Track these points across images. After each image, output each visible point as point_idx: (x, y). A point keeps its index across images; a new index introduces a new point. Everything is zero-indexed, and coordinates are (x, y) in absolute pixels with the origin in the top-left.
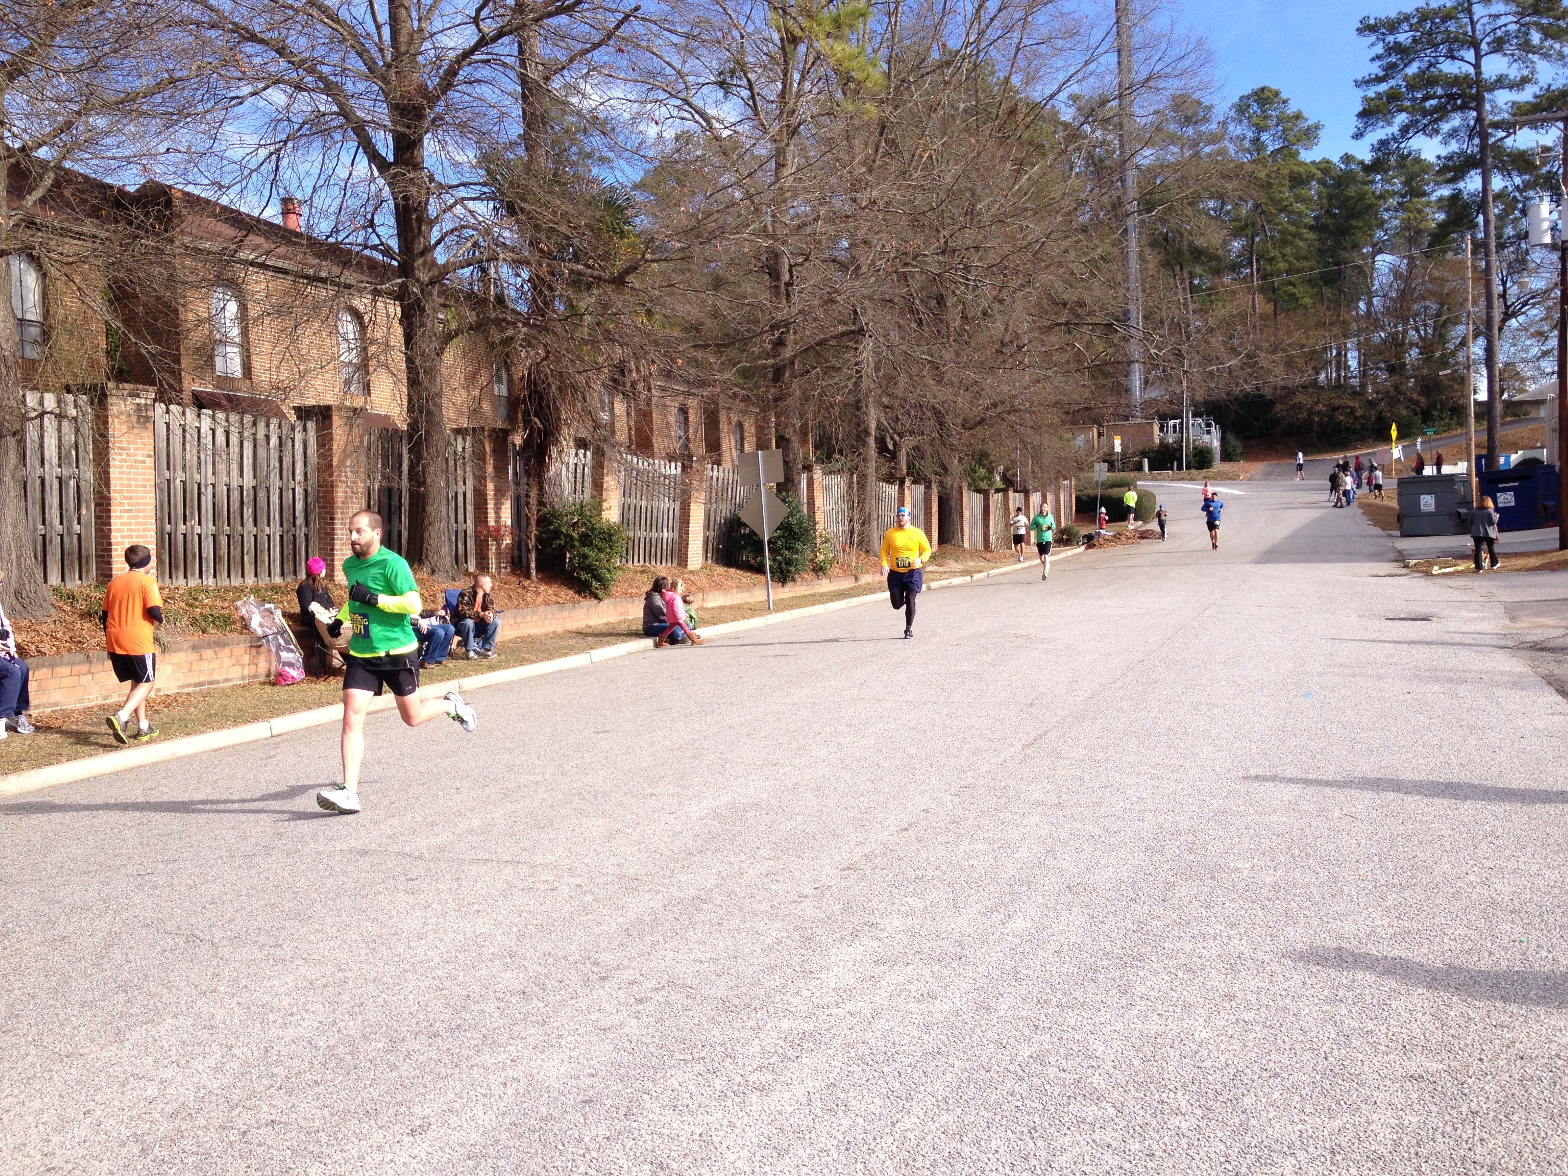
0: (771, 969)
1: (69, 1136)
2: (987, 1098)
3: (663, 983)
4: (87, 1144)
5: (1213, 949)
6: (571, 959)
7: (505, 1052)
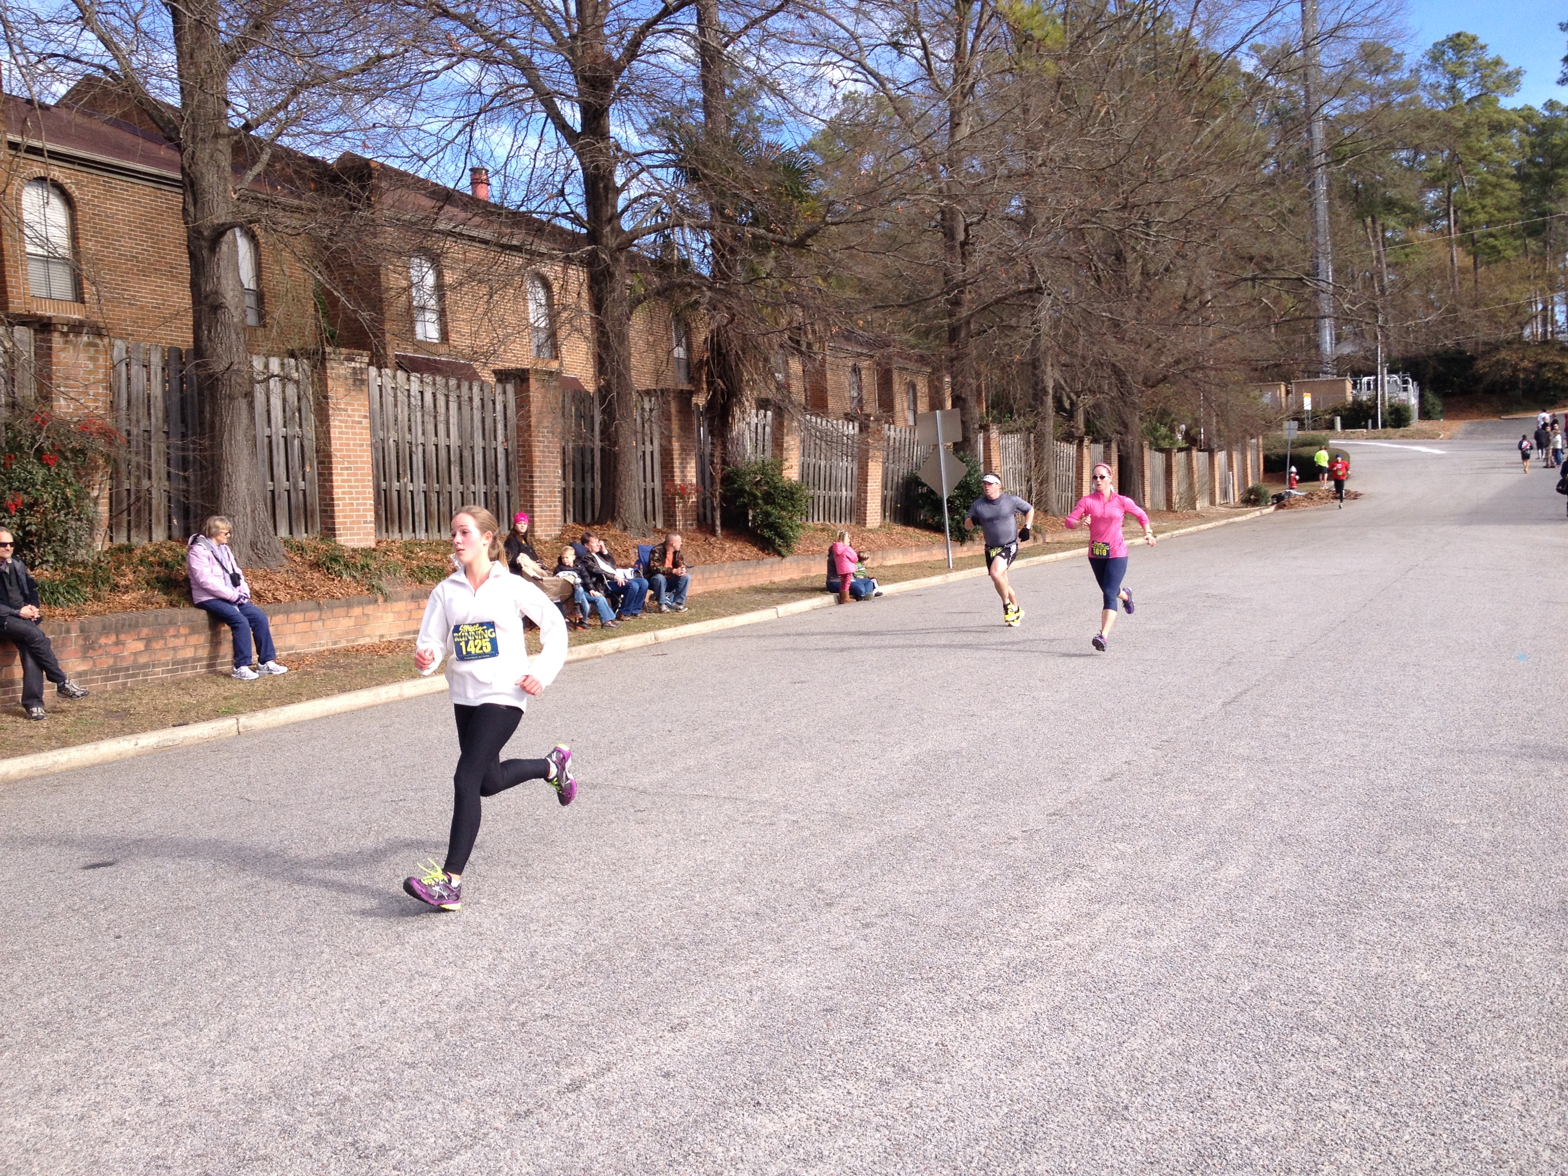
2: (1210, 1025)
3: (886, 910)
4: (388, 1028)
5: (1431, 899)
7: (746, 964)
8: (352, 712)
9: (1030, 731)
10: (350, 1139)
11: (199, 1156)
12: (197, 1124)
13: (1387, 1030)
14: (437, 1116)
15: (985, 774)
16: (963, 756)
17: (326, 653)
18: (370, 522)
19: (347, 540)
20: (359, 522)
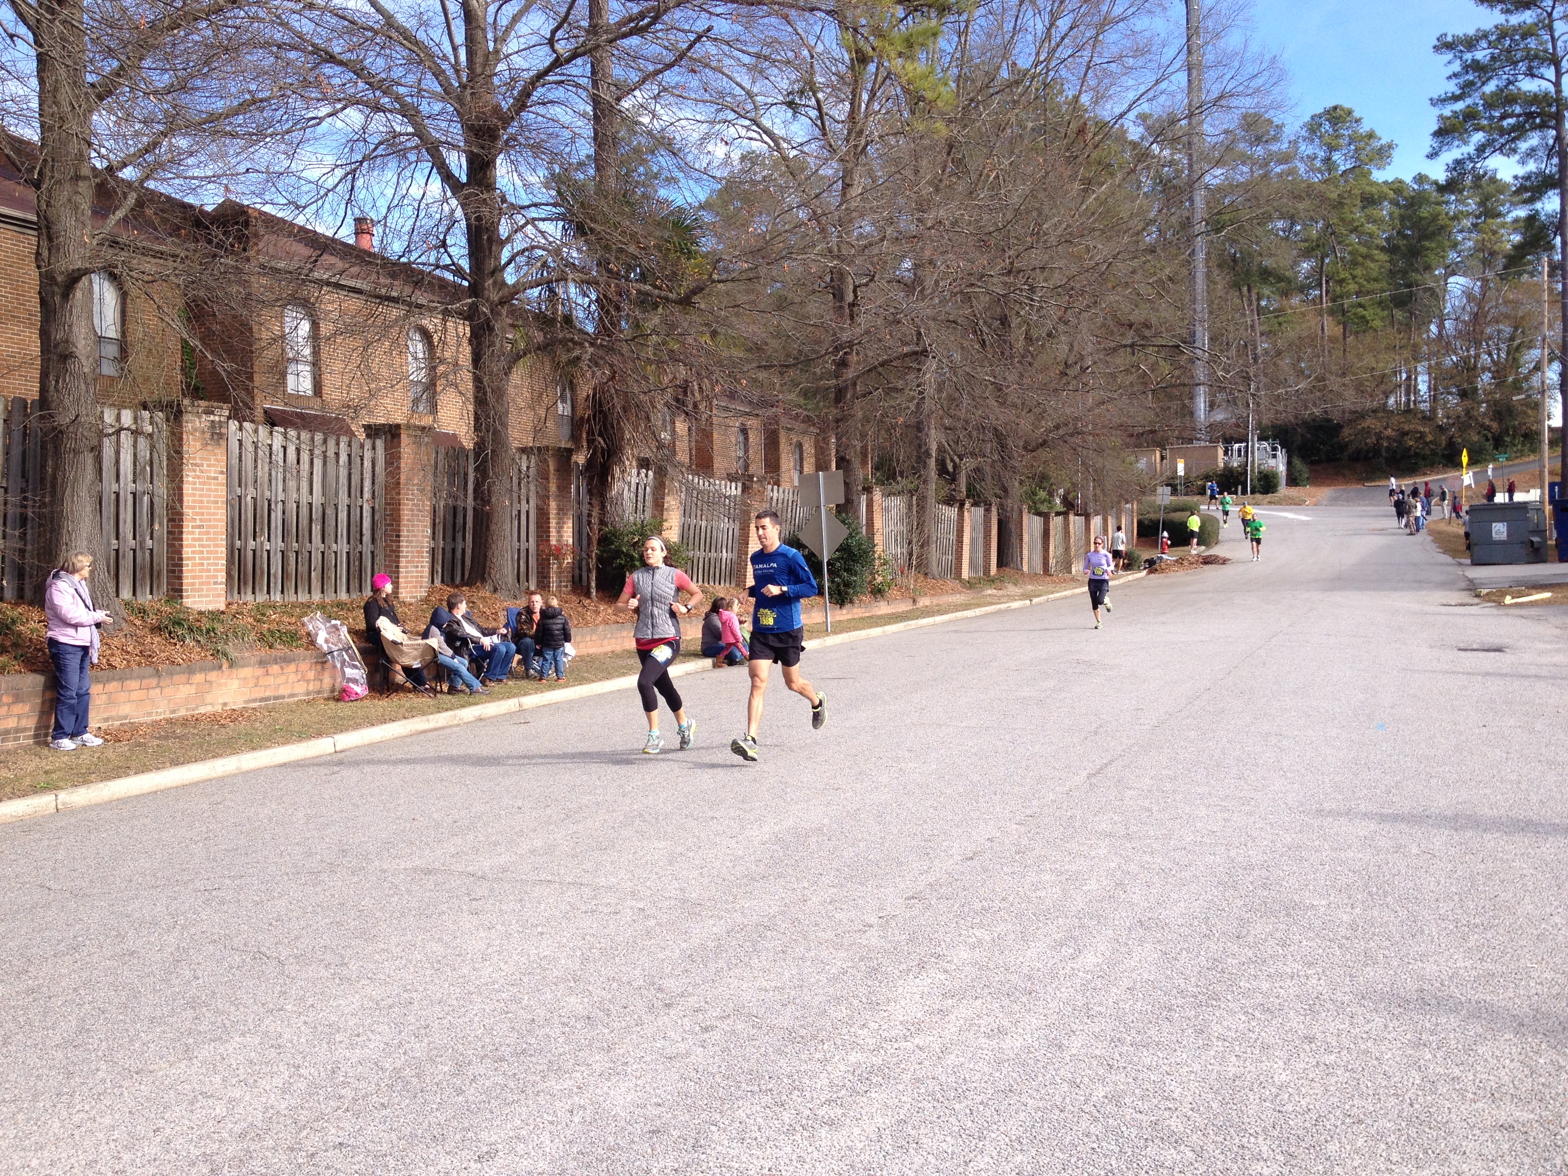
0: (838, 1000)
1: (139, 1154)
2: (1062, 1139)
3: (728, 1011)
4: (158, 1163)
6: (635, 984)
7: (571, 1078)
9: (894, 805)
15: (845, 853)
16: (824, 834)
18: (221, 583)
19: (195, 602)
20: (208, 583)
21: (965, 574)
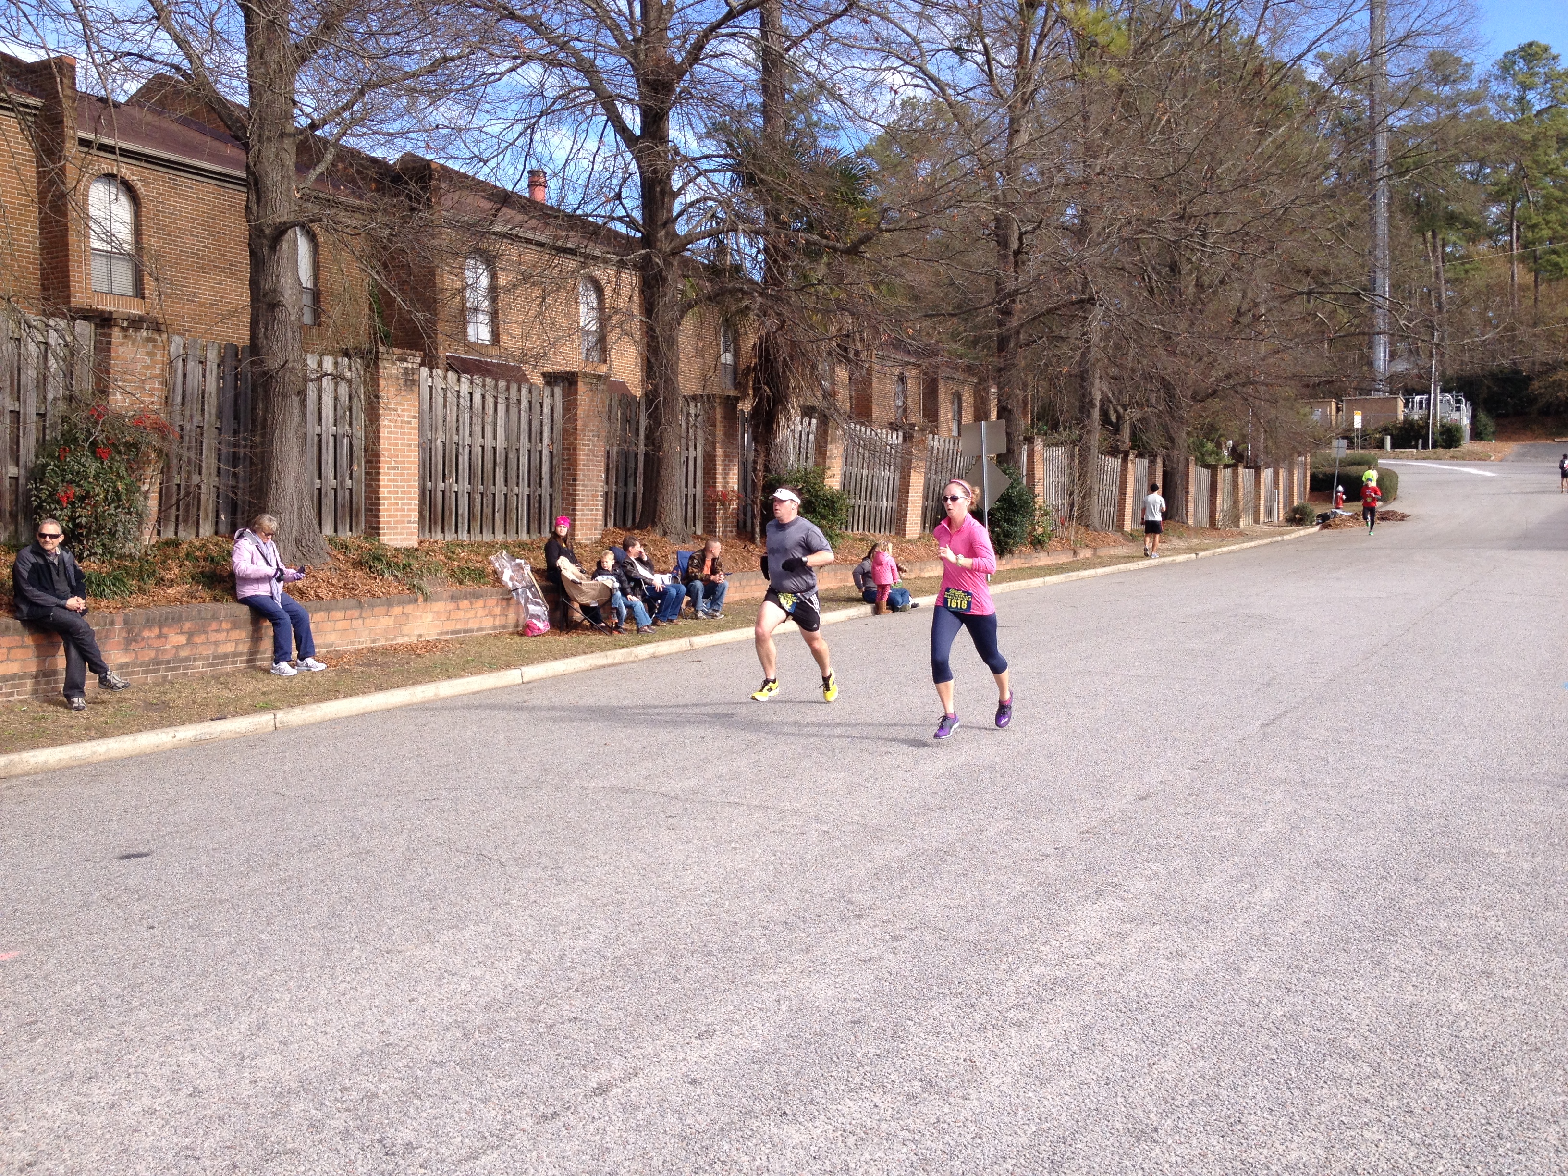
3: (916, 923)
5: (1468, 928)
6: (826, 897)
7: (774, 973)
8: (388, 710)
9: (1065, 747)
10: (378, 1136)
11: (228, 1147)
12: (226, 1116)
13: (1422, 1060)
14: (464, 1116)
15: (1018, 789)
16: (997, 772)
17: (365, 651)
18: (414, 522)
19: (390, 540)
20: (403, 522)
21: (1128, 526)
